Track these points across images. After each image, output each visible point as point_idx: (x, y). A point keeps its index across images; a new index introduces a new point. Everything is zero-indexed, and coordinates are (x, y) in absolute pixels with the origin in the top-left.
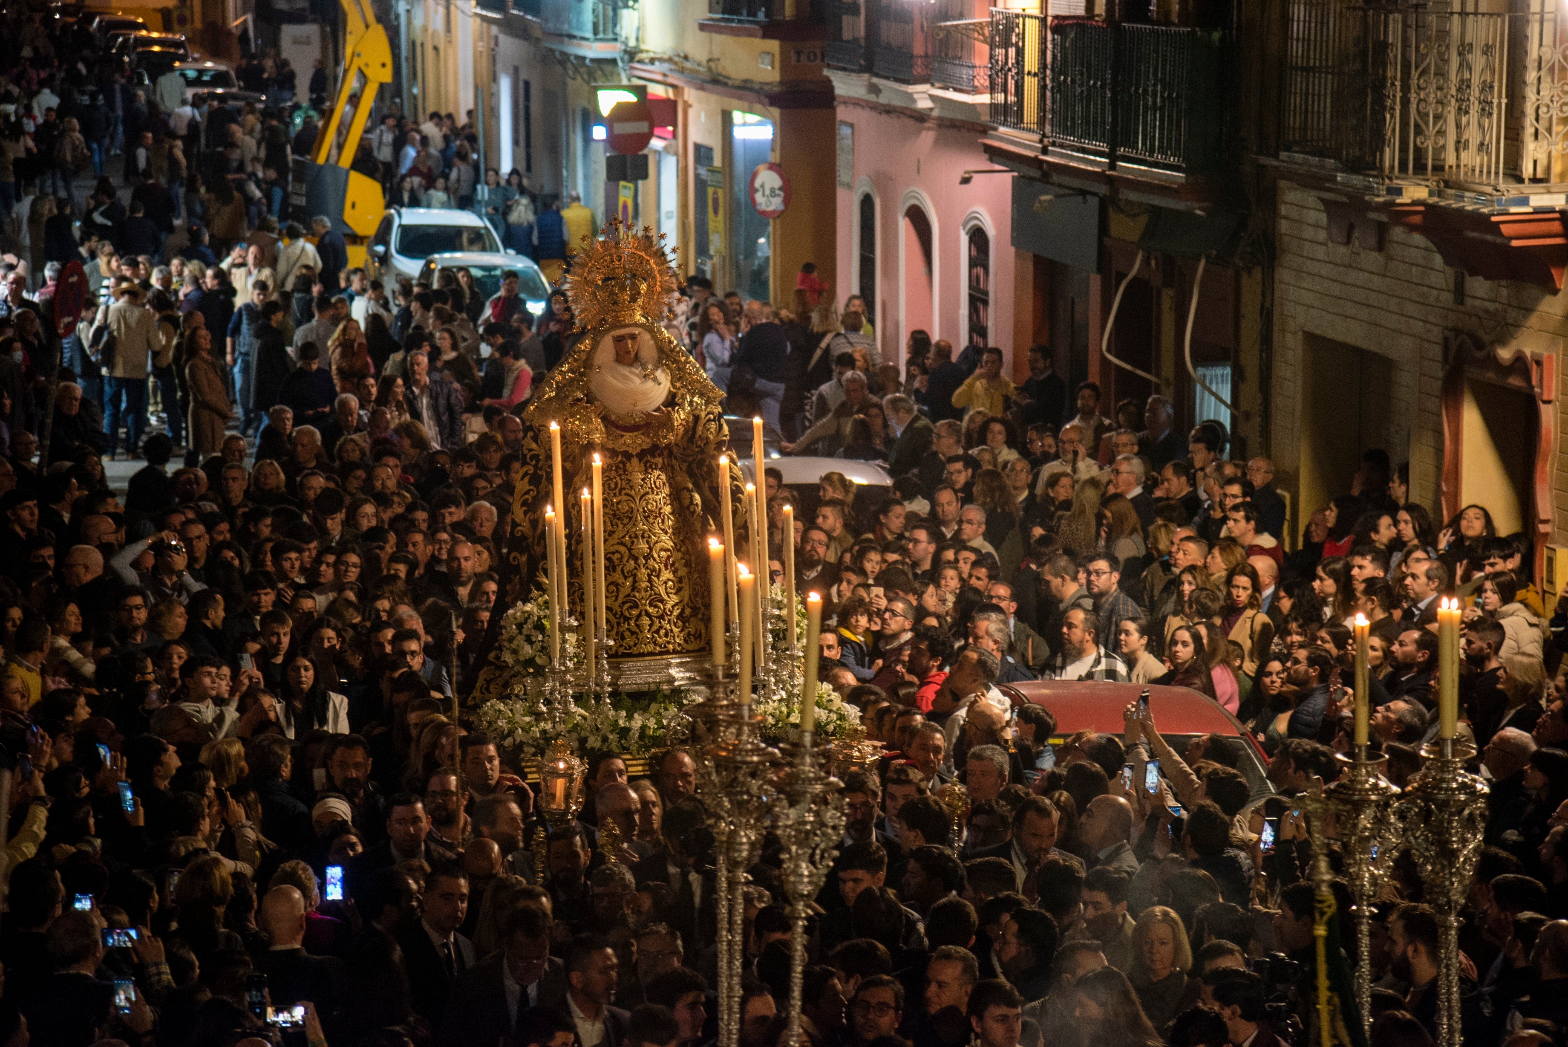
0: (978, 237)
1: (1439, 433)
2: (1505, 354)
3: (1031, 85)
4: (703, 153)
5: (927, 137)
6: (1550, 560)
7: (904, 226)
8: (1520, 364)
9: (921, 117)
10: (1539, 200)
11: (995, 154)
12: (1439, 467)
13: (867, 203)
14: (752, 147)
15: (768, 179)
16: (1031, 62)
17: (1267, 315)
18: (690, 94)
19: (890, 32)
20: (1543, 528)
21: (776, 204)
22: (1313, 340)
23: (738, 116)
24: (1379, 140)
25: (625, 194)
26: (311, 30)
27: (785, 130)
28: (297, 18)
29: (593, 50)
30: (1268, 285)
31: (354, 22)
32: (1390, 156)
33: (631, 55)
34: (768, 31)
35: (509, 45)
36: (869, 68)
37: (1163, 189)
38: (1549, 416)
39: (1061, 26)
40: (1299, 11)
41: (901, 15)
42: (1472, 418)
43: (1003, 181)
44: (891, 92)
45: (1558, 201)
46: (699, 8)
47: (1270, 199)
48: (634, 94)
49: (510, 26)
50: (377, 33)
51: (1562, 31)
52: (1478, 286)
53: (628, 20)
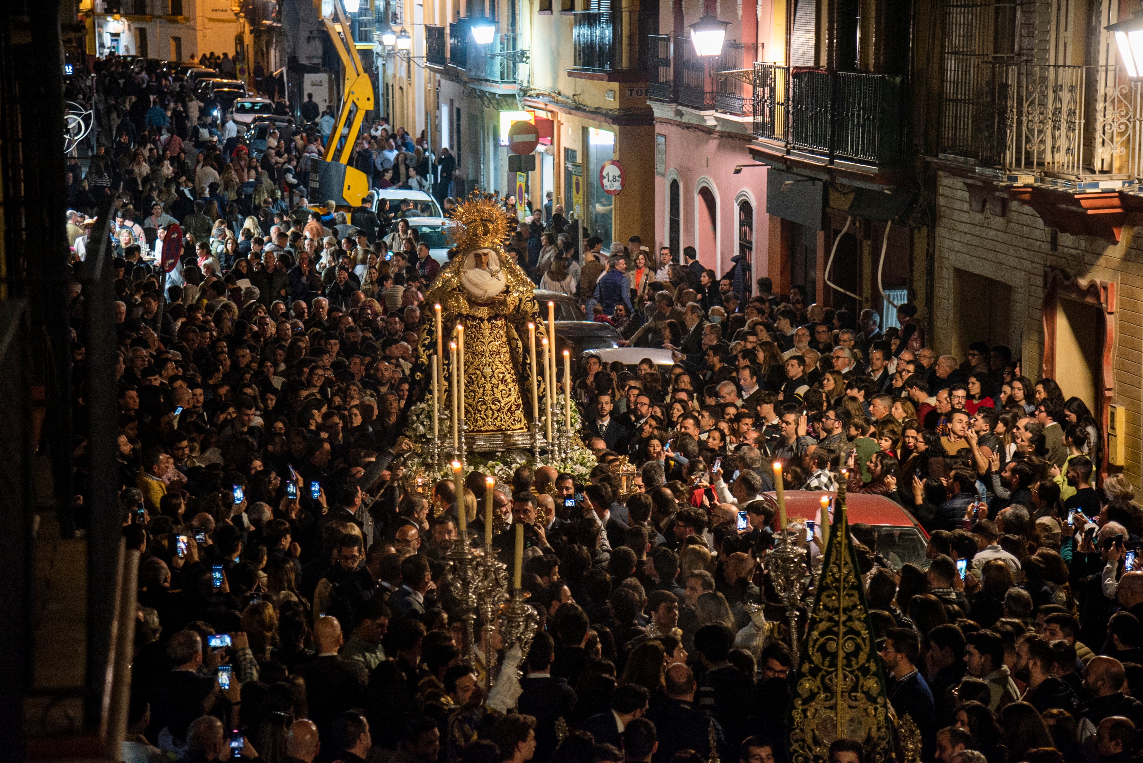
0: (745, 207)
1: (1041, 333)
2: (1083, 282)
3: (780, 111)
4: (570, 154)
5: (713, 143)
6: (1113, 414)
7: (698, 200)
8: (1093, 289)
9: (709, 131)
10: (1105, 184)
11: (756, 154)
12: (1041, 355)
13: (674, 185)
14: (601, 149)
15: (612, 171)
16: (780, 97)
17: (930, 257)
18: (562, 117)
19: (689, 77)
20: (1108, 394)
21: (617, 186)
22: (960, 274)
23: (592, 130)
24: (1002, 146)
25: (520, 180)
26: (323, 77)
27: (623, 140)
28: (314, 69)
29: (501, 89)
30: (931, 238)
31: (350, 72)
32: (1009, 156)
33: (525, 92)
34: (612, 77)
35: (447, 86)
36: (676, 100)
37: (864, 177)
38: (1112, 322)
39: (799, 73)
40: (951, 64)
41: (697, 66)
42: (1062, 323)
43: (762, 172)
44: (690, 115)
45: (1117, 185)
46: (568, 62)
47: (932, 184)
48: (527, 117)
49: (448, 74)
50: (365, 78)
51: (1120, 77)
52: (1066, 239)
53: (523, 70)
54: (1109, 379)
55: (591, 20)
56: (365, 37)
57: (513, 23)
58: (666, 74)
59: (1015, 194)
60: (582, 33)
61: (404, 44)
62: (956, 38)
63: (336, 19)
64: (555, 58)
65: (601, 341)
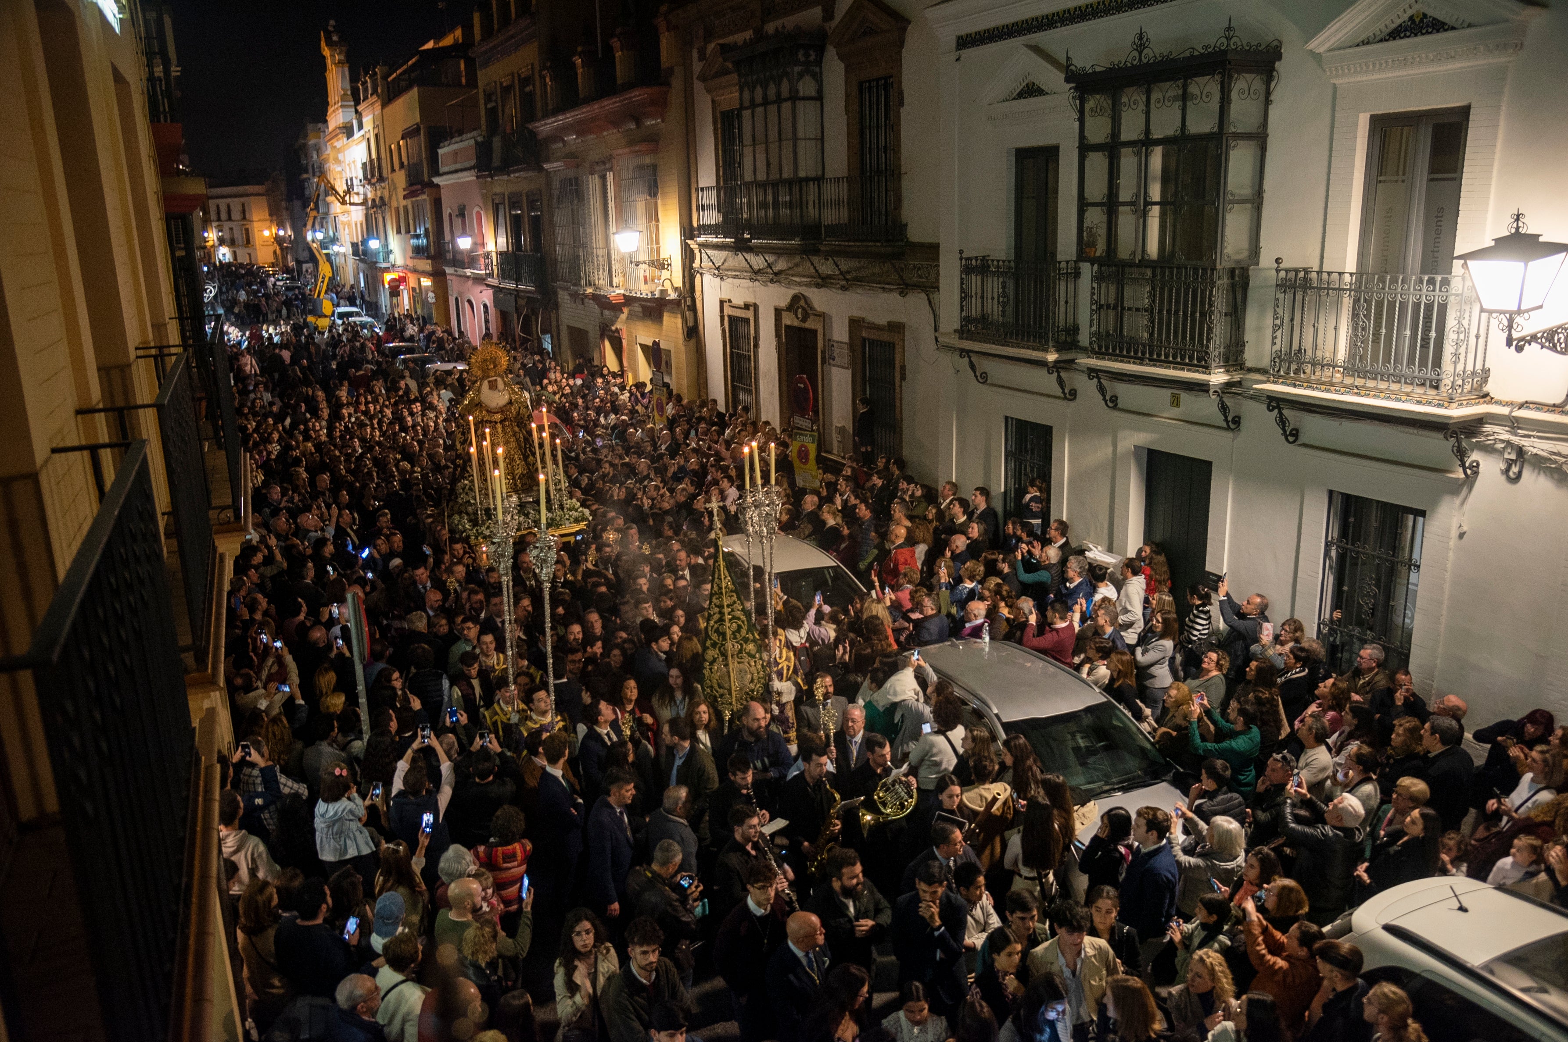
0: (485, 306)
1: (600, 348)
2: (613, 328)
3: (495, 268)
4: (414, 289)
5: (470, 282)
7: (467, 305)
8: (617, 330)
9: (468, 277)
10: (618, 291)
11: (488, 285)
12: (601, 356)
13: (457, 299)
14: (427, 287)
15: (431, 295)
16: (495, 263)
17: (557, 321)
18: (409, 275)
19: (459, 257)
20: (625, 369)
21: (434, 300)
22: (569, 327)
23: (422, 279)
24: (580, 279)
25: (395, 300)
26: (310, 265)
27: (435, 282)
28: (307, 262)
29: (384, 265)
30: (557, 315)
31: (321, 262)
32: (583, 282)
33: (393, 266)
34: (428, 258)
35: (362, 265)
36: (454, 266)
37: (530, 292)
38: (624, 342)
39: (500, 254)
40: (558, 248)
41: (461, 252)
42: (607, 344)
43: (490, 292)
44: (460, 271)
45: (622, 292)
46: (410, 254)
47: (556, 293)
48: (395, 275)
49: (361, 260)
50: (328, 264)
51: (619, 253)
52: (606, 312)
53: (392, 257)
54: (625, 363)
55: (417, 237)
56: (327, 248)
57: (386, 239)
58: (450, 256)
59: (586, 296)
60: (414, 242)
61: (342, 250)
62: (559, 239)
63: (313, 241)
64: (404, 251)
65: (432, 361)
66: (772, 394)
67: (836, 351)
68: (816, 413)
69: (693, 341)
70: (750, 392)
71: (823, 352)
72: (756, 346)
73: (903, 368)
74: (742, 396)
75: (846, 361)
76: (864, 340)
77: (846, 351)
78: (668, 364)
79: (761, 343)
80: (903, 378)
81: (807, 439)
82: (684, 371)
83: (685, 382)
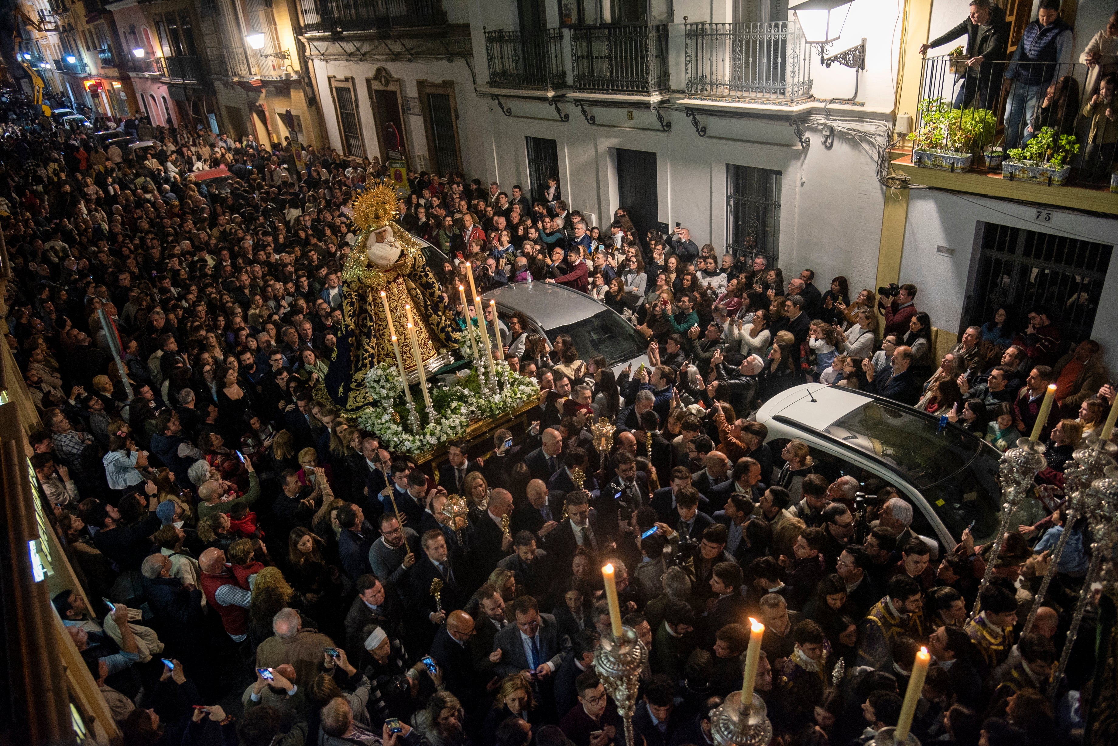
0: (164, 98)
1: (251, 119)
2: (257, 104)
3: (165, 69)
4: (109, 91)
5: (149, 82)
6: (273, 137)
7: (150, 98)
8: (260, 106)
9: (147, 78)
10: (256, 78)
11: (163, 83)
13: (142, 95)
14: (118, 89)
15: (123, 94)
16: (164, 66)
17: (217, 103)
18: (103, 80)
19: (137, 64)
20: (271, 132)
21: (125, 98)
22: (226, 107)
23: (114, 83)
24: (227, 71)
25: (96, 100)
26: (26, 80)
27: (123, 84)
28: (23, 78)
29: (82, 75)
30: (216, 99)
31: (33, 77)
32: (230, 73)
33: (90, 75)
34: (115, 67)
35: (66, 77)
36: (135, 71)
37: (194, 84)
38: (267, 113)
39: (167, 59)
40: (208, 51)
41: (139, 60)
42: (255, 116)
43: (165, 87)
44: (140, 74)
45: (259, 78)
46: (100, 65)
47: (212, 84)
48: (93, 82)
49: (64, 73)
50: (39, 78)
51: (252, 50)
52: (250, 93)
53: (87, 69)
54: (270, 128)
55: (103, 51)
56: (36, 66)
57: (80, 56)
58: (130, 64)
59: (235, 83)
60: (101, 56)
61: (48, 66)
62: (208, 44)
63: (23, 61)
64: (96, 64)
65: (133, 142)
66: (372, 138)
67: (411, 104)
68: (403, 146)
69: (314, 108)
70: (357, 138)
71: (402, 106)
72: (357, 106)
73: (456, 111)
74: (353, 142)
75: (418, 110)
76: (428, 95)
77: (417, 104)
78: (299, 125)
79: (360, 104)
80: (457, 118)
81: (400, 166)
82: (311, 130)
83: (313, 137)
